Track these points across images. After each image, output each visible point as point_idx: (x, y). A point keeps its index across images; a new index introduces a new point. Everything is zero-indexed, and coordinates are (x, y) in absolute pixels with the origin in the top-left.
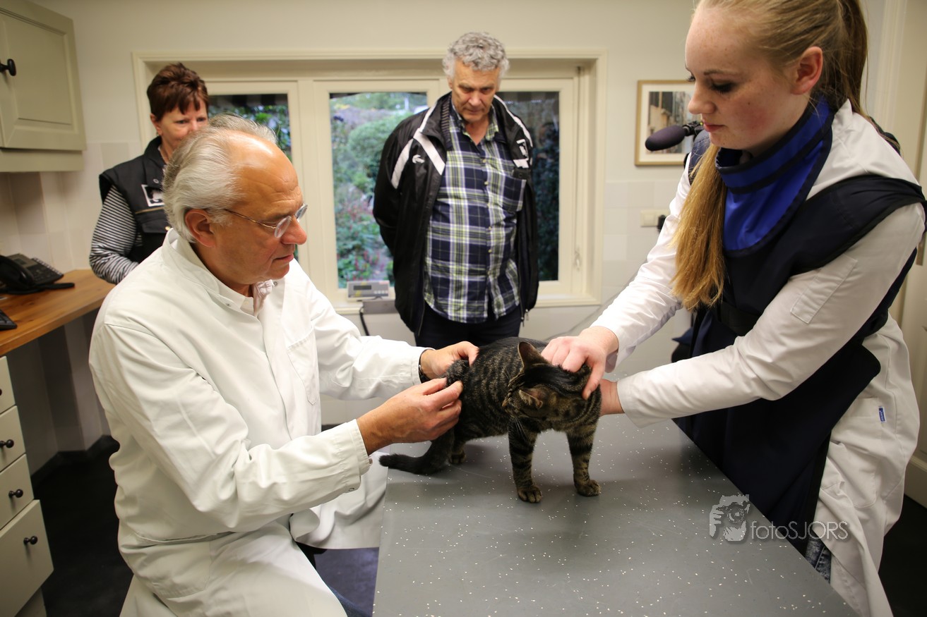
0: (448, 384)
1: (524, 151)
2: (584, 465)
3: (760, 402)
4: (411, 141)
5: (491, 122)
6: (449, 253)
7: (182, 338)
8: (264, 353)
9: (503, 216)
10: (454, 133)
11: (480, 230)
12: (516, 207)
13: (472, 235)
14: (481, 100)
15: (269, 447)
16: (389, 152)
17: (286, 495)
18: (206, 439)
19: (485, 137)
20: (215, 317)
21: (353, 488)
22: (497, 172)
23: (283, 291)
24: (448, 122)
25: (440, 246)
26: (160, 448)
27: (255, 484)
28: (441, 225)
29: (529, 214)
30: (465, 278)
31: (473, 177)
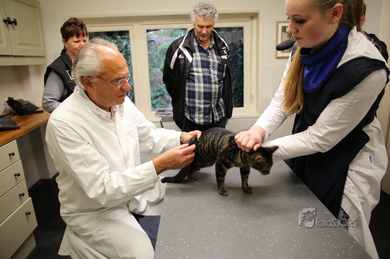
0: (189, 145)
1: (225, 52)
2: (246, 179)
3: (318, 154)
4: (178, 49)
5: (211, 40)
6: (195, 96)
7: (81, 128)
8: (116, 135)
9: (217, 80)
10: (196, 45)
11: (208, 85)
12: (223, 76)
13: (205, 88)
14: (207, 31)
15: (118, 172)
16: (169, 54)
17: (125, 191)
18: (92, 169)
19: (209, 46)
20: (95, 120)
21: (152, 188)
22: (214, 61)
23: (123, 110)
24: (193, 41)
25: (191, 93)
26: (74, 173)
27: (112, 187)
28: (191, 84)
29: (228, 79)
30: (202, 106)
31: (204, 63)
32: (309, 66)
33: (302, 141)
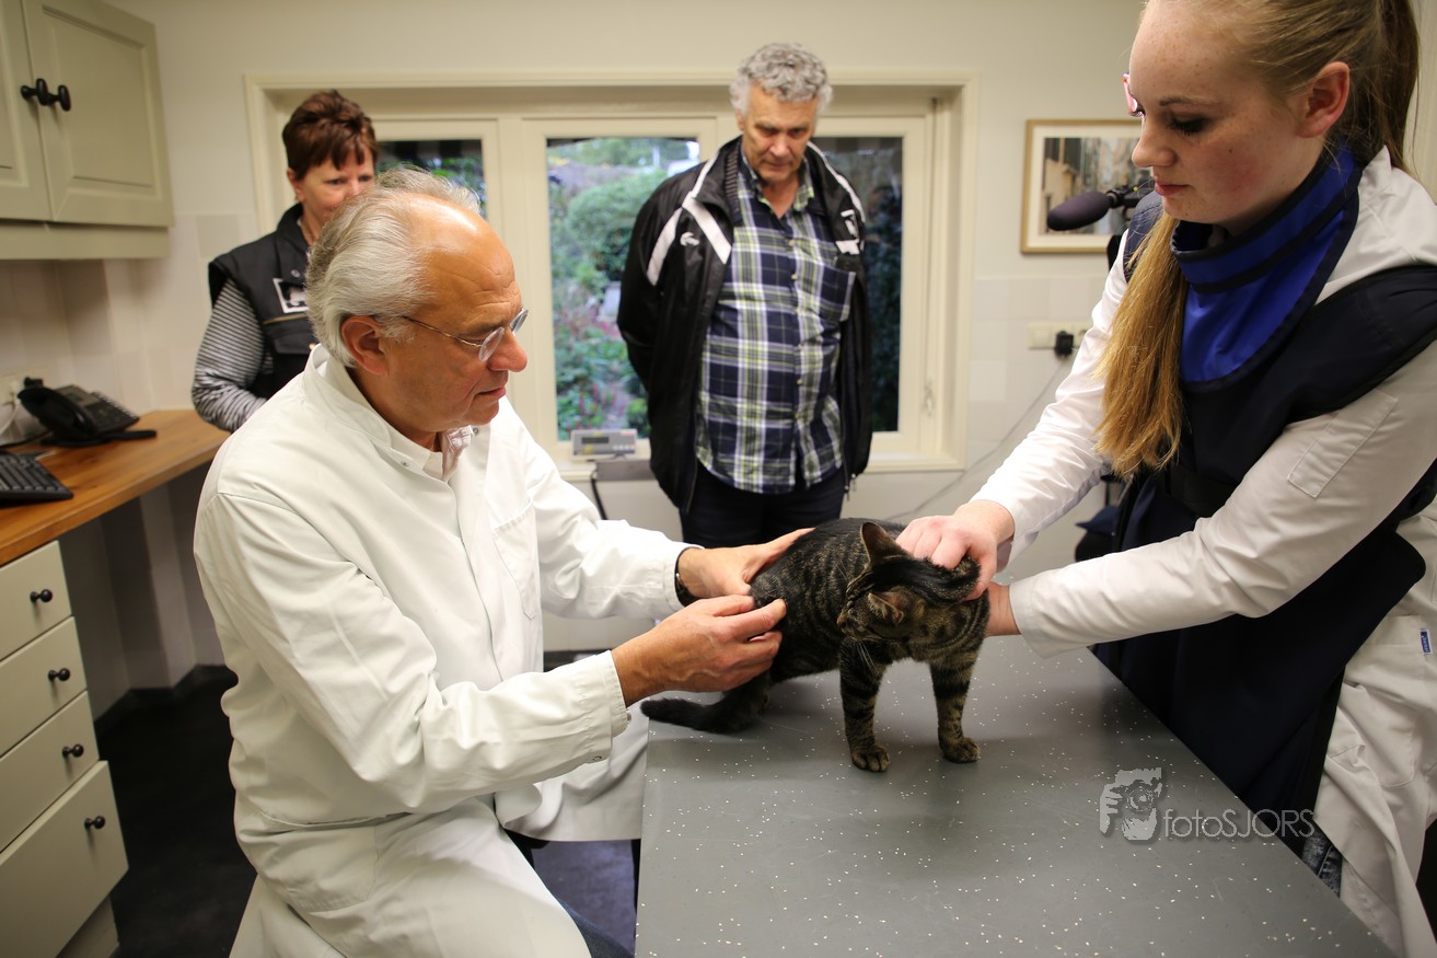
1: (852, 228)
2: (957, 714)
4: (678, 212)
5: (801, 182)
6: (736, 385)
7: (334, 513)
8: (459, 539)
9: (819, 329)
10: (744, 200)
11: (784, 348)
12: (840, 315)
13: (773, 357)
14: (789, 147)
15: (474, 687)
16: (644, 229)
17: (499, 762)
18: (372, 670)
19: (792, 206)
20: (381, 480)
21: (599, 757)
22: (811, 260)
23: (488, 442)
24: (736, 183)
25: (723, 373)
26: (304, 683)
27: (452, 743)
28: (724, 342)
29: (858, 327)
30: (760, 423)
31: (774, 267)
32: (1205, 292)
33: (1176, 574)
